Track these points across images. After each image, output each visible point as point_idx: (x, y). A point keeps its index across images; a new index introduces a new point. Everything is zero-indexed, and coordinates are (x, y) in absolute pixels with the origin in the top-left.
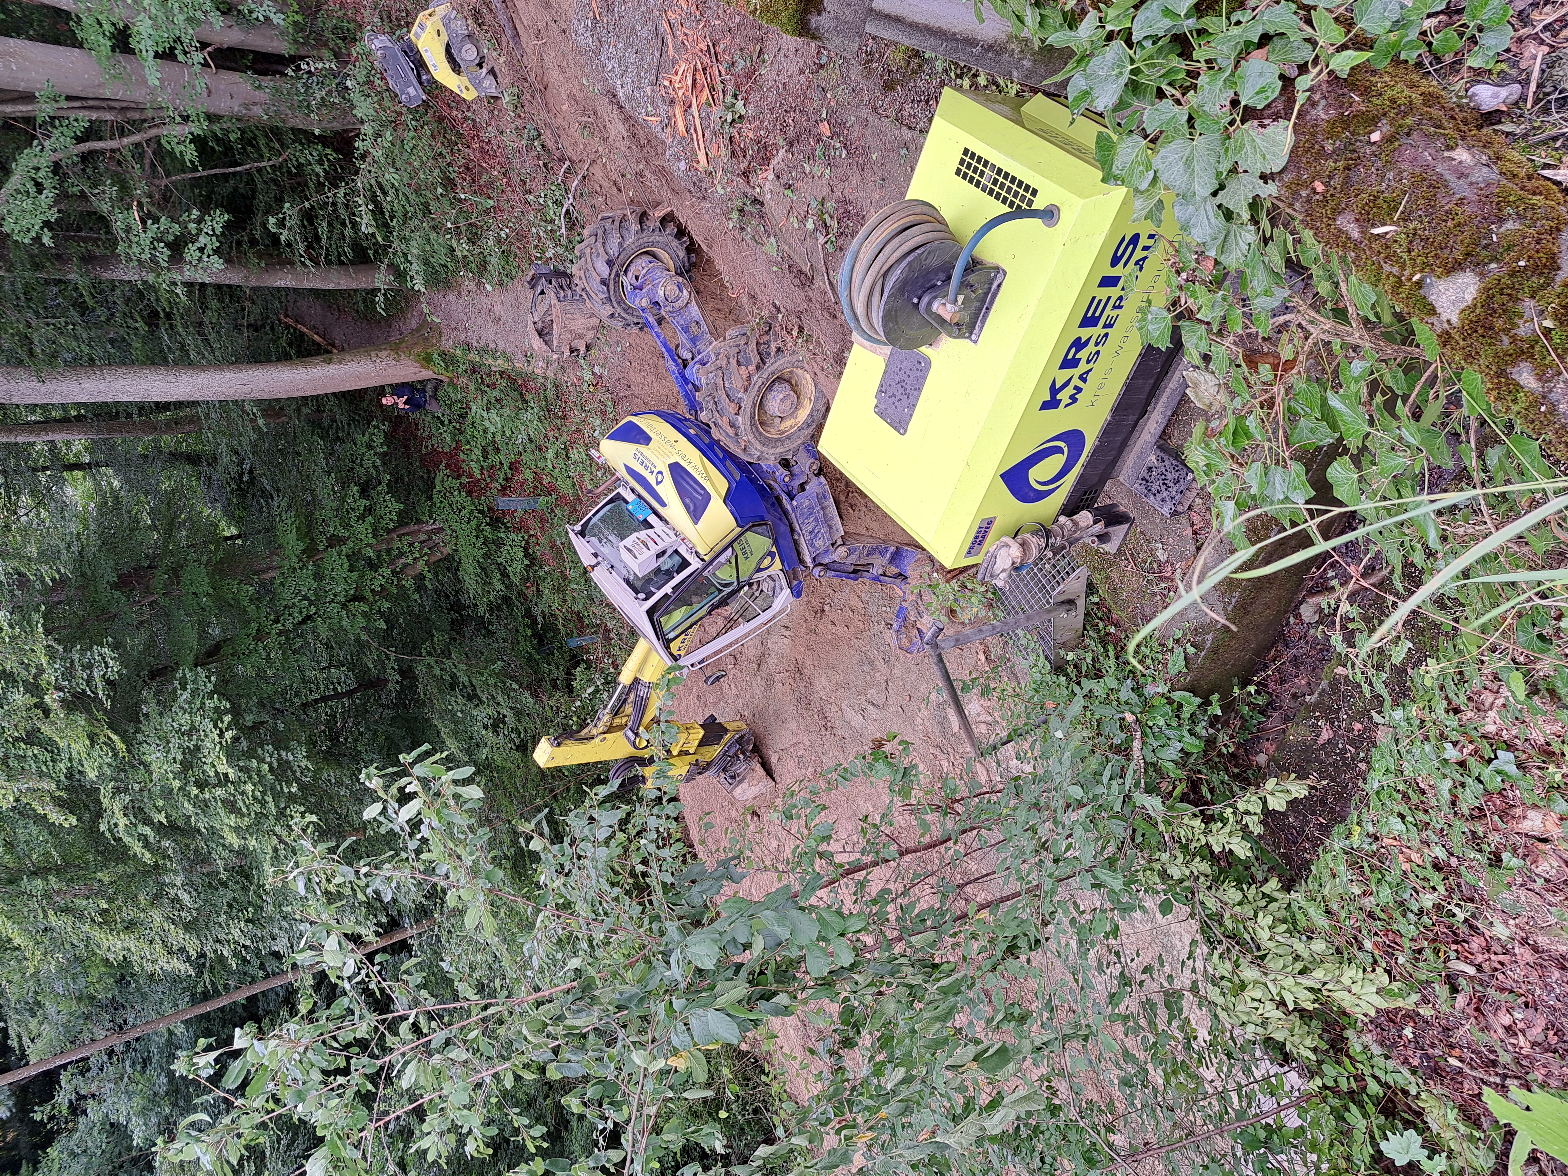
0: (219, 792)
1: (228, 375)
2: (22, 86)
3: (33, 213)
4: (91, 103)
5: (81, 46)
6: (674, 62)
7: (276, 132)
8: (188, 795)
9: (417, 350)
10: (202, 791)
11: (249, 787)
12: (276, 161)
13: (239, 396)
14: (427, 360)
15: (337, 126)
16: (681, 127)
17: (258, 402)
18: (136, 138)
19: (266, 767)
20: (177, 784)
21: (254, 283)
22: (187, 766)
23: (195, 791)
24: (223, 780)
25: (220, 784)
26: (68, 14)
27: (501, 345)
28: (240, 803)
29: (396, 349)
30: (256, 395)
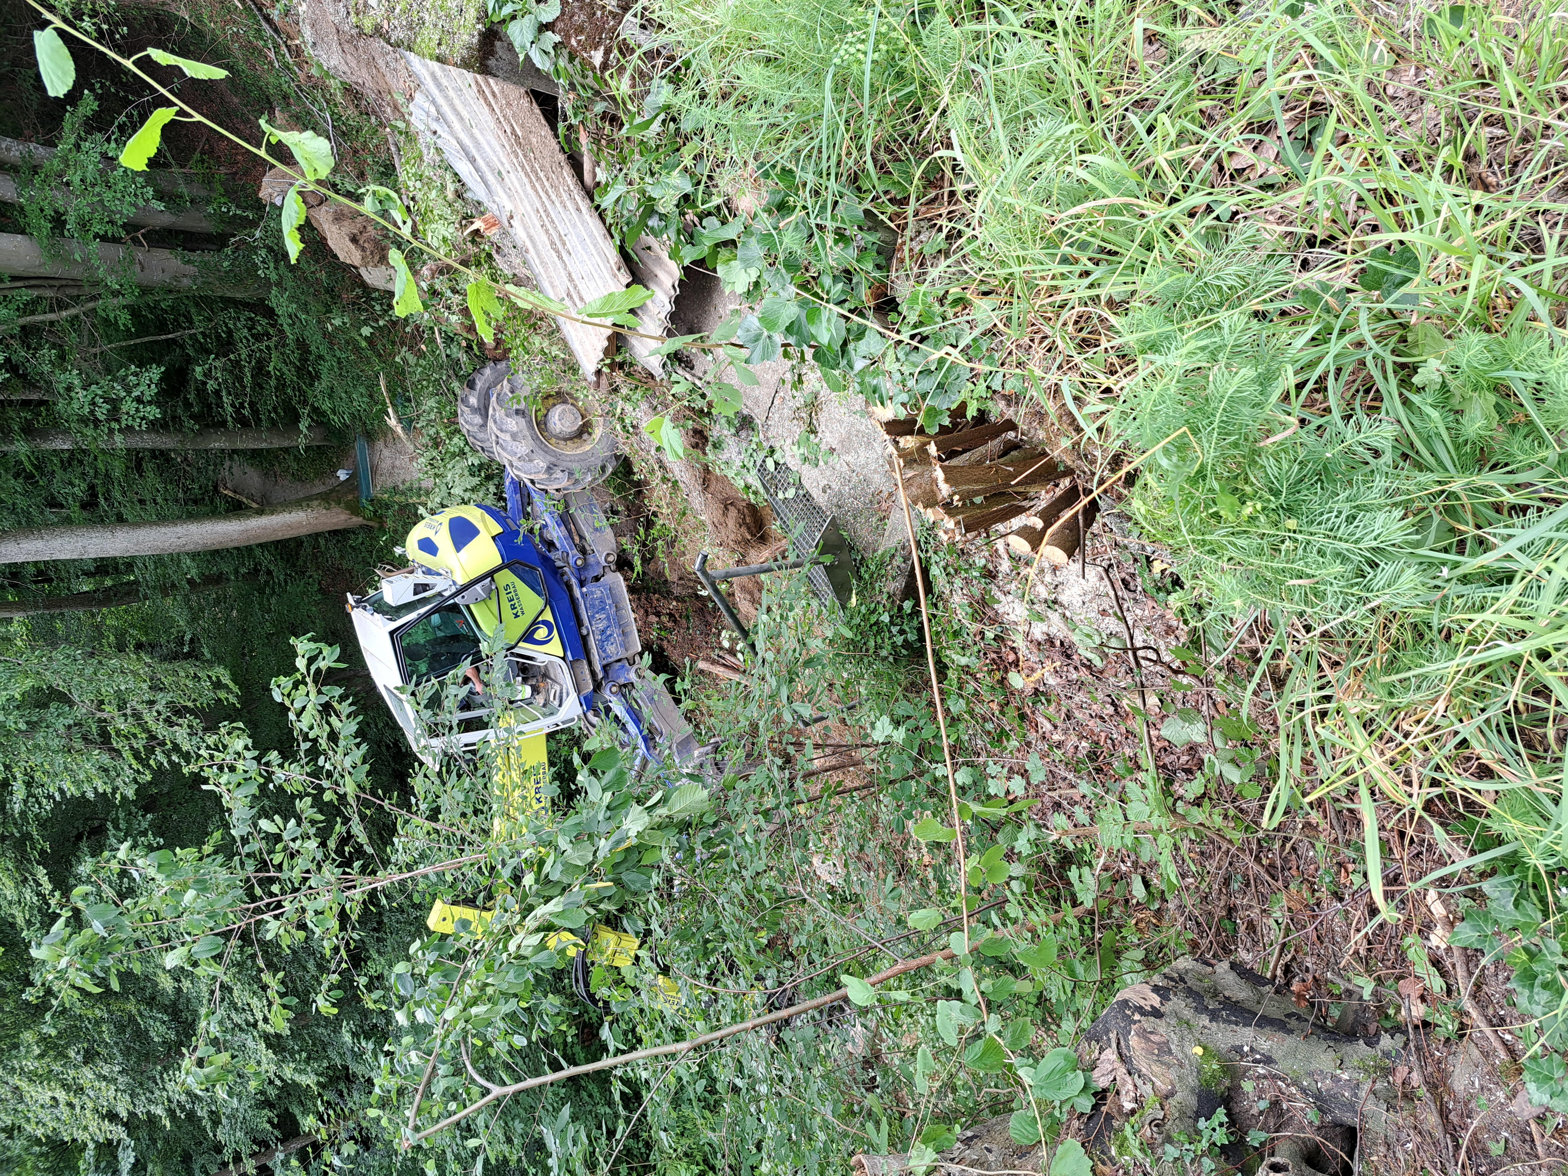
1: (163, 530)
4: (33, 282)
5: (23, 232)
7: (206, 301)
9: (347, 498)
12: (206, 327)
17: (192, 554)
18: (73, 311)
21: (189, 446)
26: (12, 205)
29: (326, 500)
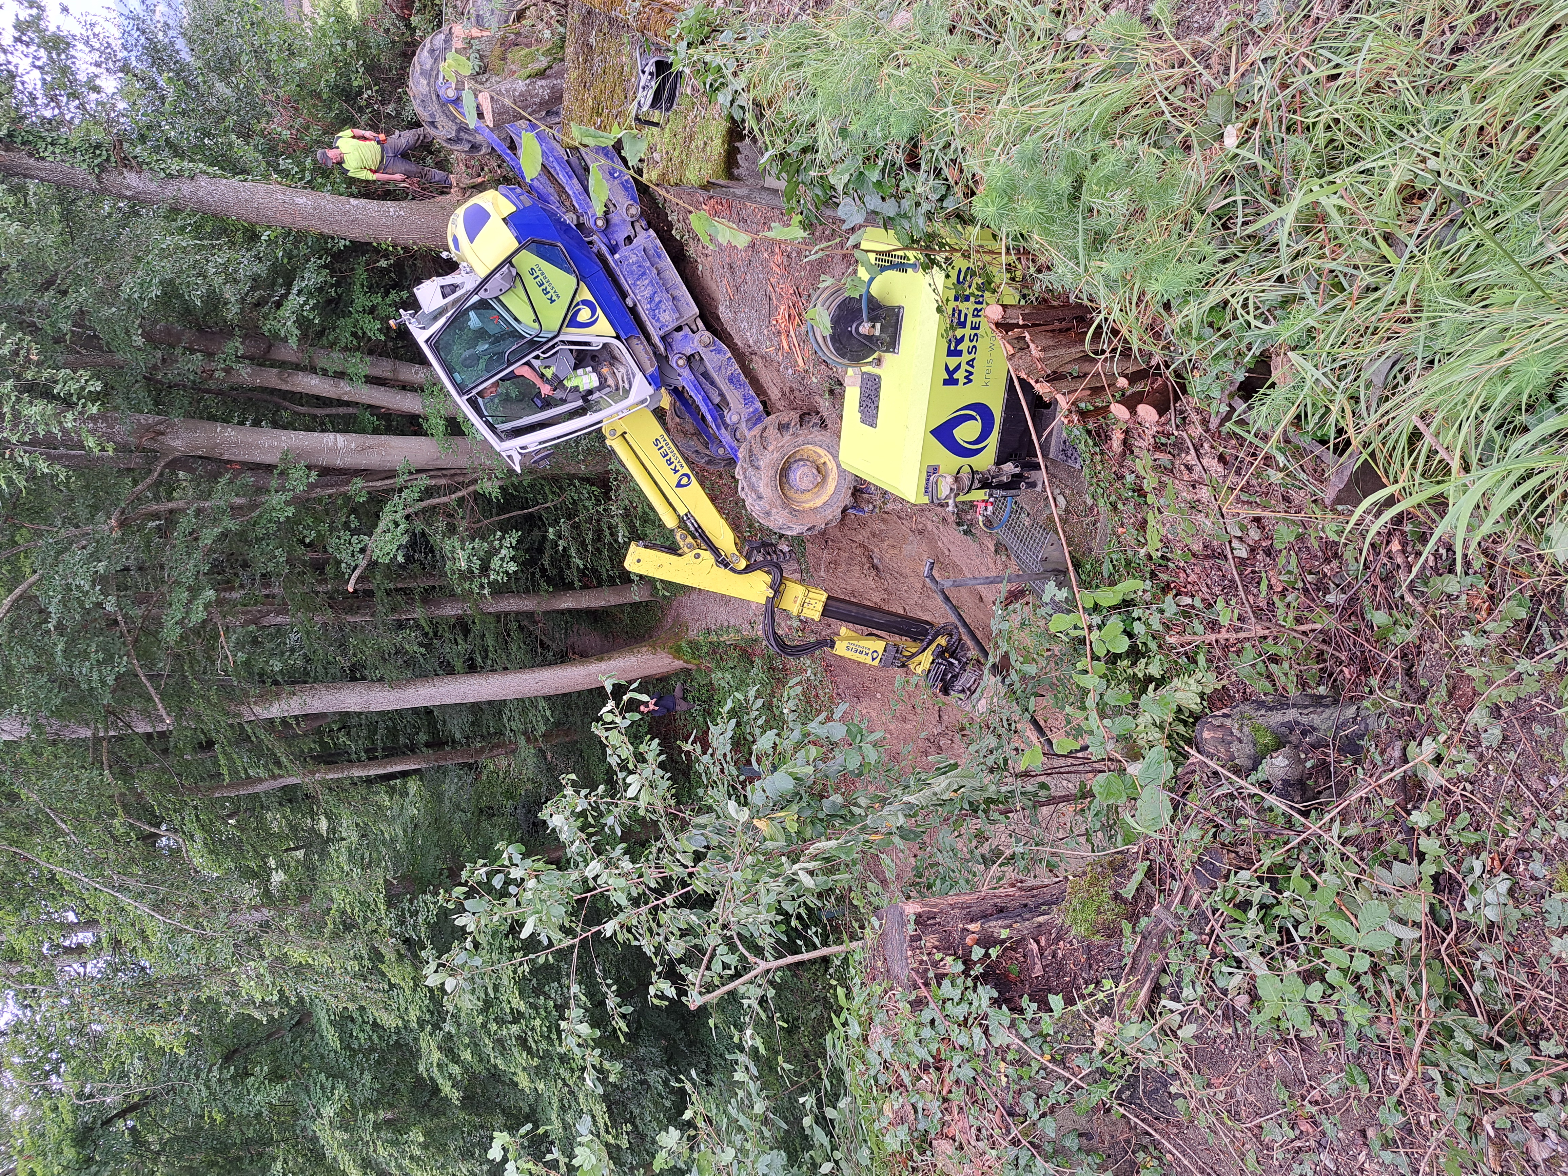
0: (515, 1029)
1: (525, 676)
2: (388, 466)
3: (391, 542)
5: (426, 435)
6: (777, 307)
7: (555, 480)
8: (488, 1032)
9: (670, 644)
10: (500, 1028)
11: (537, 1022)
12: (557, 501)
13: (533, 693)
14: (677, 652)
15: (599, 469)
16: (786, 347)
17: (547, 698)
18: (460, 494)
19: (552, 1003)
20: (480, 1020)
21: (545, 607)
22: (488, 1004)
23: (494, 1027)
24: (517, 1016)
25: (515, 1021)
26: (419, 416)
27: (732, 621)
28: (530, 1040)
29: (653, 646)
30: (545, 692)
